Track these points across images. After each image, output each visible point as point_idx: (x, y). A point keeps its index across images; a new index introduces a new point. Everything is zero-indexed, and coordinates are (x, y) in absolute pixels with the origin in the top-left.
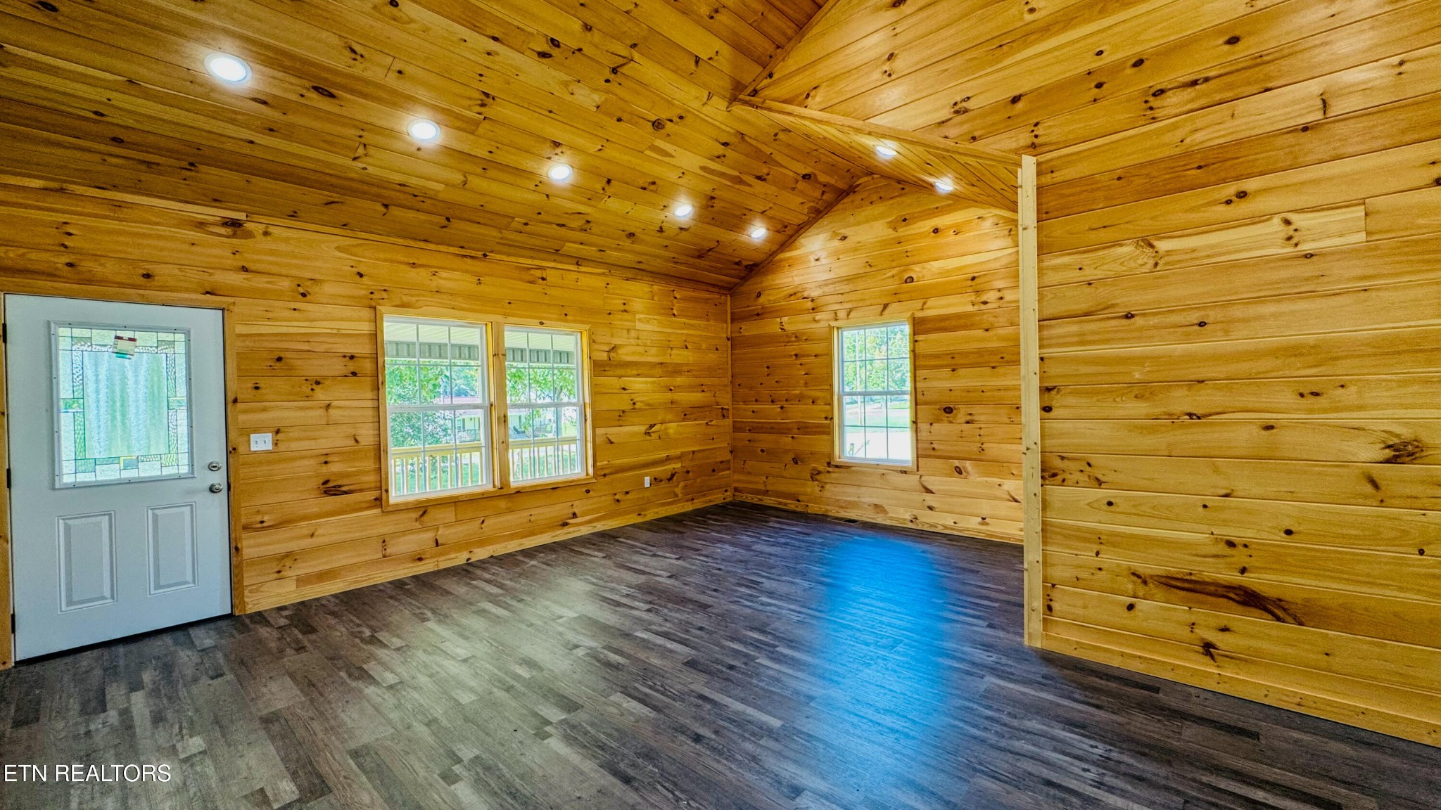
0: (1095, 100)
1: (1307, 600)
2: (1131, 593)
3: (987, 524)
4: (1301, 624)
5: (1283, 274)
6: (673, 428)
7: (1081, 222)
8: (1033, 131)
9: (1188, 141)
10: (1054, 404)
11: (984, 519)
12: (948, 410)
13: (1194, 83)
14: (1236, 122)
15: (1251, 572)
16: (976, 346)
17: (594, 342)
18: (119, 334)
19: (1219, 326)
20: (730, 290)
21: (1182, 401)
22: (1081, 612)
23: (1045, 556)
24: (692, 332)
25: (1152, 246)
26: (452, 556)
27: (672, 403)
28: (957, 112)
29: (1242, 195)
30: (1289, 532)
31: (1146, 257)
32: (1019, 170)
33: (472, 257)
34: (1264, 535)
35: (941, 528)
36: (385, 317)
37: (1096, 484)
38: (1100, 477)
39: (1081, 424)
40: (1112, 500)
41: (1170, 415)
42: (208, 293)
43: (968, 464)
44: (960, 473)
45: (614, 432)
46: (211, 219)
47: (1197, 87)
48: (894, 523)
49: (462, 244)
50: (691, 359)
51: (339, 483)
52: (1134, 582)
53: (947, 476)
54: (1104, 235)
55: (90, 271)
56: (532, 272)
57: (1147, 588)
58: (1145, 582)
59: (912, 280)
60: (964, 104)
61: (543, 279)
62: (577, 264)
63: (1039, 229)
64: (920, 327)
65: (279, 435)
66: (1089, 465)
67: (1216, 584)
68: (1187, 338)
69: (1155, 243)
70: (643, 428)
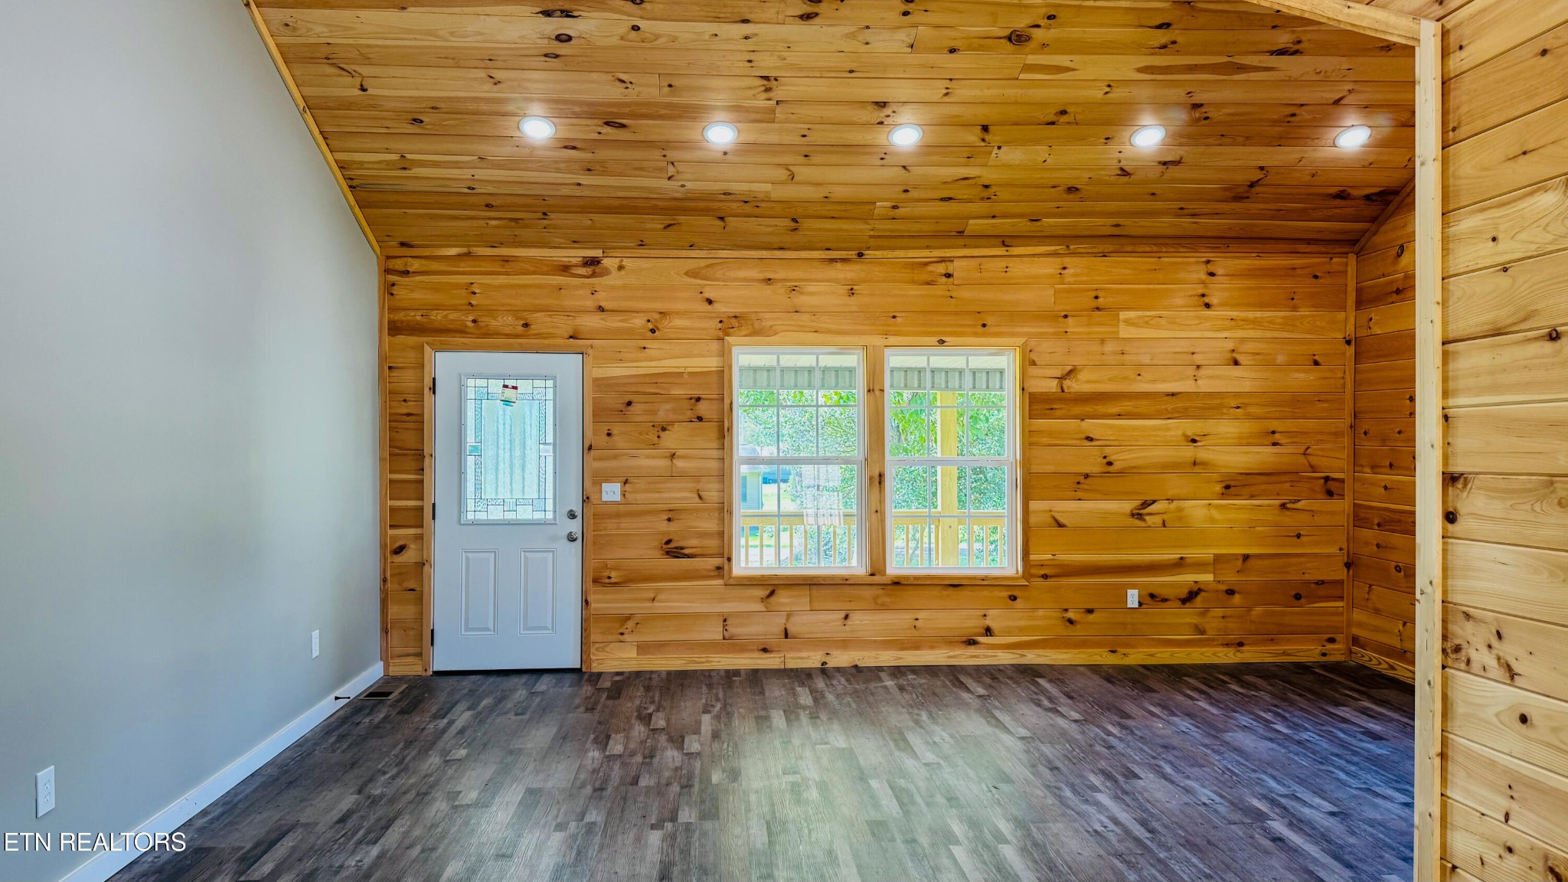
6: (1197, 511)
10: (1459, 507)
17: (1033, 363)
18: (507, 382)
20: (1353, 244)
24: (1251, 333)
26: (804, 654)
27: (1195, 463)
33: (844, 260)
36: (735, 350)
37: (1507, 676)
38: (1513, 663)
40: (1526, 712)
42: (571, 337)
45: (1067, 508)
46: (574, 261)
49: (828, 245)
50: (1247, 386)
51: (681, 544)
55: (487, 325)
56: (930, 268)
61: (948, 276)
62: (1004, 244)
65: (627, 485)
66: (1499, 634)
70: (1128, 506)
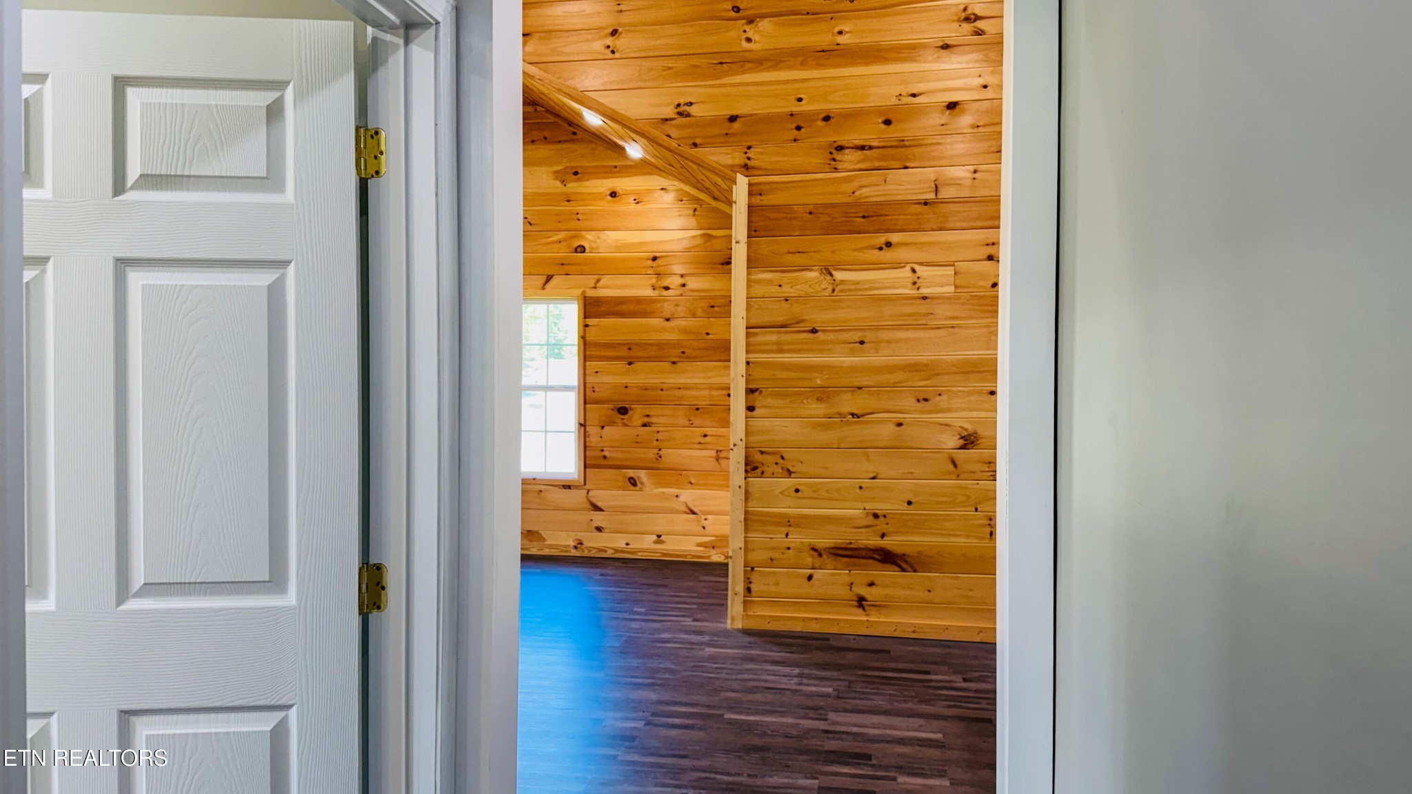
0: (795, 140)
1: (919, 553)
2: (810, 565)
3: (662, 542)
4: (915, 571)
5: (908, 310)
7: (783, 244)
8: (746, 153)
9: (857, 194)
10: (757, 404)
11: (659, 536)
12: (623, 411)
13: (862, 148)
14: (888, 187)
15: (889, 536)
16: (655, 337)
19: (873, 345)
21: (848, 404)
22: (773, 589)
23: (746, 542)
25: (831, 275)
28: (680, 114)
29: (889, 245)
30: (909, 503)
31: (826, 283)
32: (734, 186)
34: (896, 507)
35: (612, 551)
37: (786, 474)
38: (791, 469)
39: (777, 422)
40: (799, 487)
41: (840, 414)
43: (642, 475)
44: (635, 484)
47: (865, 152)
48: (554, 552)
52: (812, 557)
53: (619, 488)
54: (797, 259)
57: (822, 560)
58: (820, 555)
59: (582, 249)
60: (686, 108)
63: (749, 244)
64: (591, 308)
66: (783, 458)
67: (866, 549)
68: (852, 353)
69: (834, 273)
